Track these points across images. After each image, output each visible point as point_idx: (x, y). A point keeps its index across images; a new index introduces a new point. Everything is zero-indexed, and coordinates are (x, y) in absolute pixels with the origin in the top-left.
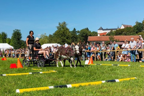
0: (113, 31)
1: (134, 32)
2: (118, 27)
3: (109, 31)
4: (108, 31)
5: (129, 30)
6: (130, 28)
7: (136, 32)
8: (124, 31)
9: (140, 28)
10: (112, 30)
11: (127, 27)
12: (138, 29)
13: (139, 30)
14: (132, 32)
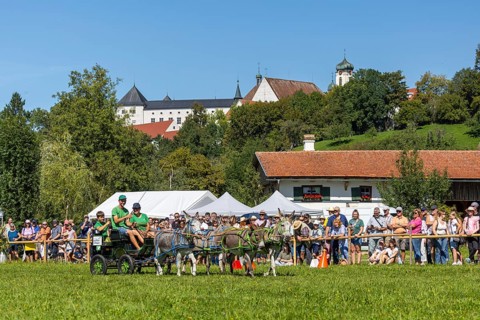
0: (209, 111)
1: (340, 121)
2: (238, 91)
3: (184, 114)
4: (175, 112)
5: (312, 113)
6: (317, 97)
7: (354, 124)
8: (280, 117)
9: (372, 101)
10: (198, 105)
11: (300, 94)
12: (362, 107)
13: (366, 113)
14: (329, 122)
